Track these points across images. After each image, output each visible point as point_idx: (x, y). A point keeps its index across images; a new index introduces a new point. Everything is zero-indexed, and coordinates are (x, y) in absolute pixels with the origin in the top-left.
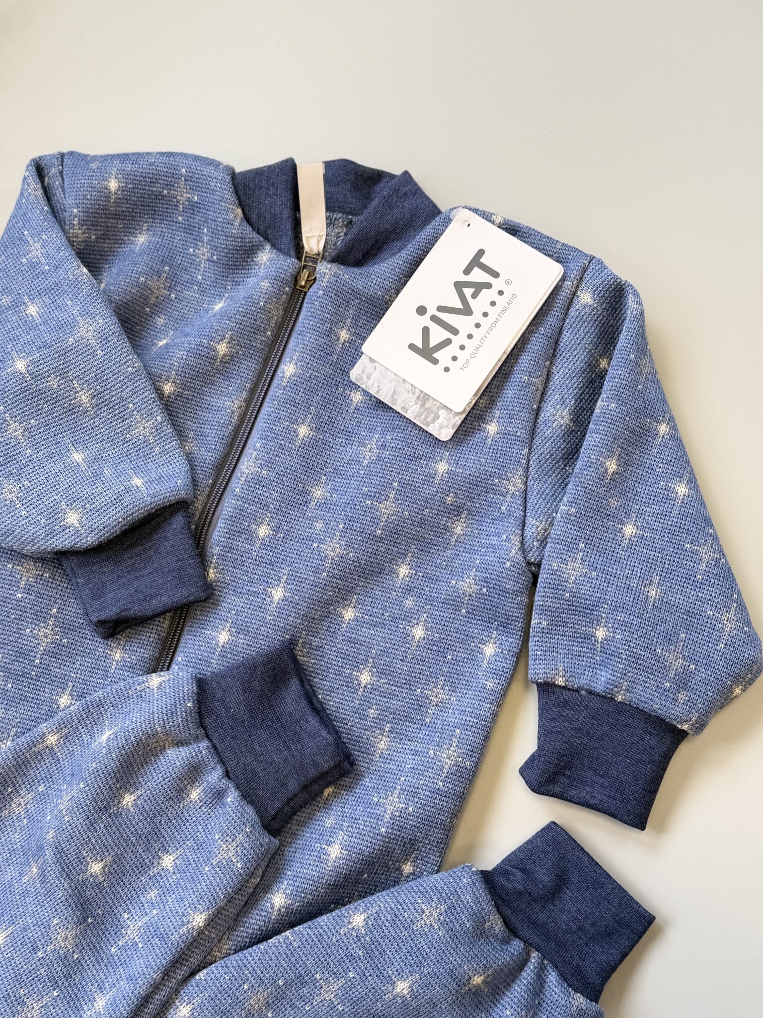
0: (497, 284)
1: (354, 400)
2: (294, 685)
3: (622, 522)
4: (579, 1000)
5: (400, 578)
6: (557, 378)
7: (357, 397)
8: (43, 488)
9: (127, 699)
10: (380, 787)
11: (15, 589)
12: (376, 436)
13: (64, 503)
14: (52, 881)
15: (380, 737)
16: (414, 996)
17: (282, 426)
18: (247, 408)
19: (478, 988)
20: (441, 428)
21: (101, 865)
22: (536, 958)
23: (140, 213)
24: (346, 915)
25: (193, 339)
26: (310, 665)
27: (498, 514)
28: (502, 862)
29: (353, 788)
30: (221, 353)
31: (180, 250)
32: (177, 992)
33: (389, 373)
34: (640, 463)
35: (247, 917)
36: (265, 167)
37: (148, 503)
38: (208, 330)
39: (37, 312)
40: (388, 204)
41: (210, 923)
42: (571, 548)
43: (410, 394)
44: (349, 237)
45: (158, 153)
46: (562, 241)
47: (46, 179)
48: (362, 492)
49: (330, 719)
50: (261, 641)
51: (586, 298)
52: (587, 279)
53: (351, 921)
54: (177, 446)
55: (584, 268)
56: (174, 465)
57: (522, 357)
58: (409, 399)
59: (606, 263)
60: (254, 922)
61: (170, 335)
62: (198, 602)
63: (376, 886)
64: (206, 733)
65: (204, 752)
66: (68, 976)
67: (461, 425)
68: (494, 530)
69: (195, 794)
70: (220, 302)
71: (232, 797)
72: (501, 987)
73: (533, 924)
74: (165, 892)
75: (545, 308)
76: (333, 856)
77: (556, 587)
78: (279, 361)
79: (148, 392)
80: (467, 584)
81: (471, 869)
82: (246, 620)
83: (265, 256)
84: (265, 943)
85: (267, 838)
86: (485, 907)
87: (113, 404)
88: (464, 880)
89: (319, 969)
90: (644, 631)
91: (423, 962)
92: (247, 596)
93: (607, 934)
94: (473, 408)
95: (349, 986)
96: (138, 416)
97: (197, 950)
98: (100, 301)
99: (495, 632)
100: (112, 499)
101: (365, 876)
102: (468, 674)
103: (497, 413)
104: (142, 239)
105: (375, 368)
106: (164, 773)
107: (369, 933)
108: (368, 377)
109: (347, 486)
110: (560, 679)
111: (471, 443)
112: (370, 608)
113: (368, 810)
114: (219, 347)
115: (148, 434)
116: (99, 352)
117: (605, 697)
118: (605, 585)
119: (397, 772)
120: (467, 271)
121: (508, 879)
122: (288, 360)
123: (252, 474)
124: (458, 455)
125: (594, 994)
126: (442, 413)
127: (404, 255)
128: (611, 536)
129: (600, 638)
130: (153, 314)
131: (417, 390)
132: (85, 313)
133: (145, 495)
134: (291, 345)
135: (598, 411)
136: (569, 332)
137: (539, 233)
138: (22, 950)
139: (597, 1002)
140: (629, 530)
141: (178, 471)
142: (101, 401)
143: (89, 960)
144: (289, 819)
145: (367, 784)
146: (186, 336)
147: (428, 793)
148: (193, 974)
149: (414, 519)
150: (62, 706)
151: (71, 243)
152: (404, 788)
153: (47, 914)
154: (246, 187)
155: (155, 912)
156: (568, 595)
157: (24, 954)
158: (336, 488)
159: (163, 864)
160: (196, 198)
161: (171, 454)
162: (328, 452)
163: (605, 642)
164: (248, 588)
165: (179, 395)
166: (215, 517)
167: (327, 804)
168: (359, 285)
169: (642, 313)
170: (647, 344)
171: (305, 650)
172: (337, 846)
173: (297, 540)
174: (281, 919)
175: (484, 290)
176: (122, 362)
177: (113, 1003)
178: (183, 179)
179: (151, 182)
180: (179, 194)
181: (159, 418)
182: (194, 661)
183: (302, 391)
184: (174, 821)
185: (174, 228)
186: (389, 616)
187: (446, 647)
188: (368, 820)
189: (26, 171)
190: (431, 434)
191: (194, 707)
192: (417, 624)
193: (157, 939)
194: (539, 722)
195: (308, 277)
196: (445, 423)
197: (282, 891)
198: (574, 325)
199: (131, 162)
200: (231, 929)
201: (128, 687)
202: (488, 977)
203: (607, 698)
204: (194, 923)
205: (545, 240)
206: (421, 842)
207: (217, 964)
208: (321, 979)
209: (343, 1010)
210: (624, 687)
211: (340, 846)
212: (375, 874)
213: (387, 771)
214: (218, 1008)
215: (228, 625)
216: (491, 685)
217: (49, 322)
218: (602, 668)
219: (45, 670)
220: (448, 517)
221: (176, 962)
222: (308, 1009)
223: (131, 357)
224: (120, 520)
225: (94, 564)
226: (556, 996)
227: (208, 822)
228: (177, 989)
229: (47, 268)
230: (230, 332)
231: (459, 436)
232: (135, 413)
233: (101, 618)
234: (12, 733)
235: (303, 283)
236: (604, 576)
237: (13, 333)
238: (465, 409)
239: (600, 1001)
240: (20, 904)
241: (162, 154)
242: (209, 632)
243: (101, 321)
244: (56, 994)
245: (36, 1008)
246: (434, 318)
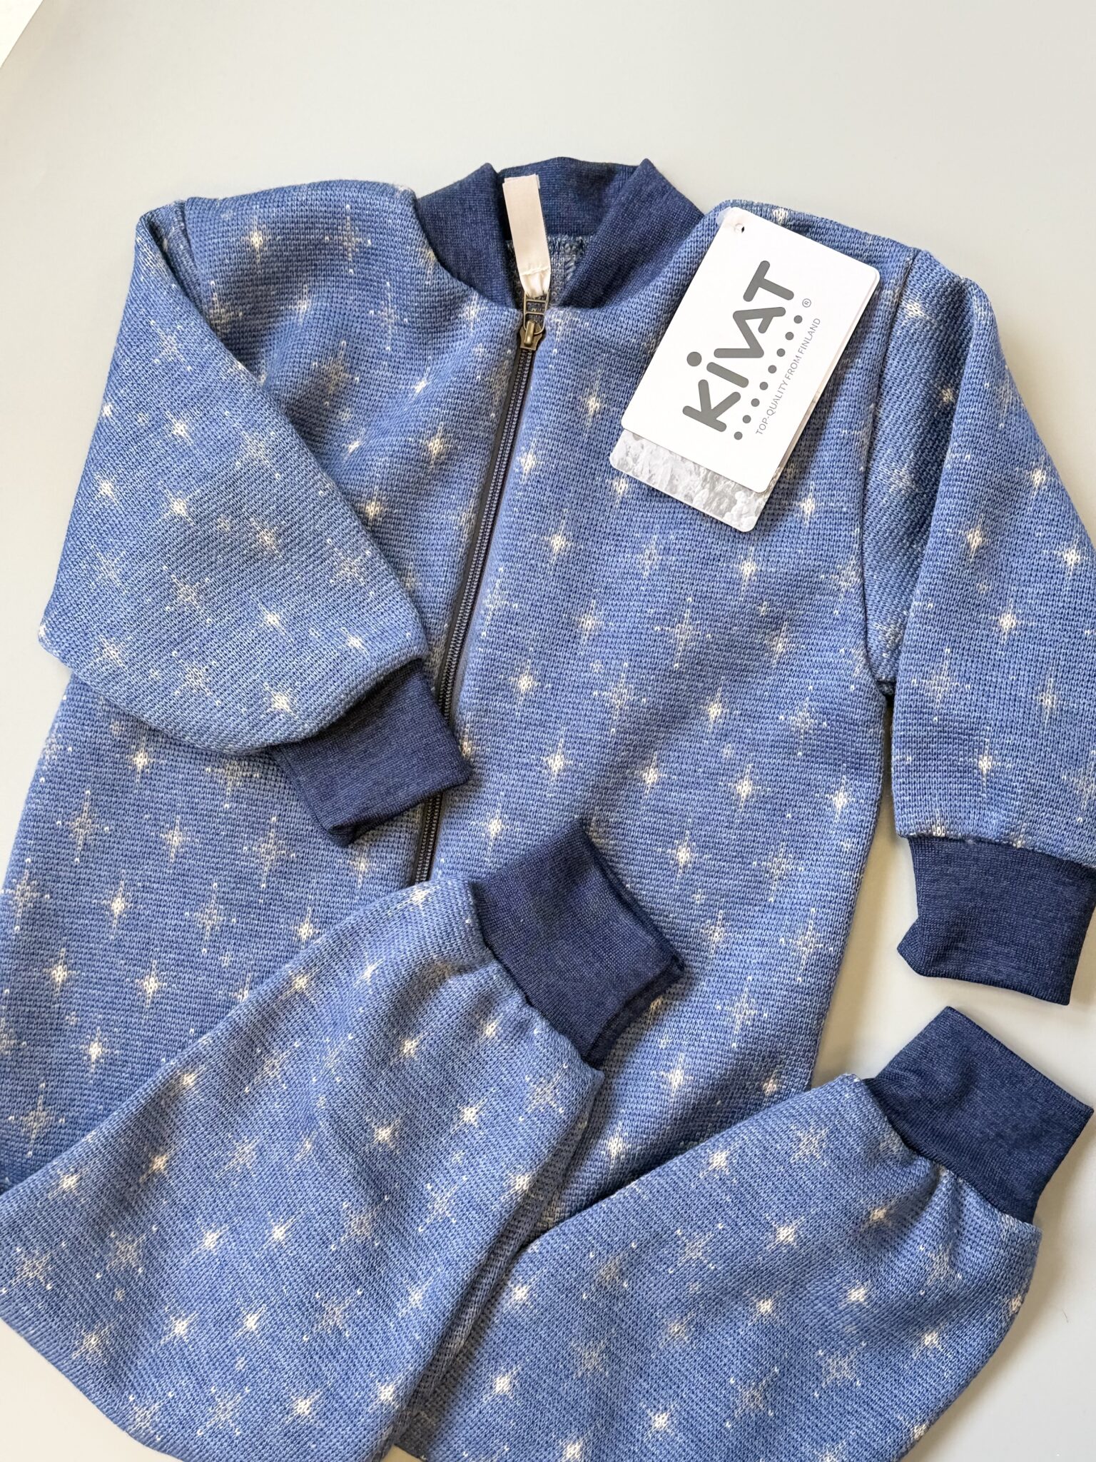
0: (792, 307)
1: (619, 491)
2: (595, 877)
3: (997, 613)
4: (1009, 1222)
5: (711, 721)
6: (886, 425)
7: (621, 487)
8: (235, 667)
9: (387, 923)
10: (722, 991)
11: (220, 798)
12: (656, 537)
13: (266, 683)
14: (333, 1158)
15: (713, 927)
16: (802, 1242)
17: (530, 540)
18: (479, 520)
19: (880, 1223)
20: (740, 516)
21: (389, 1130)
22: (948, 1178)
23: (296, 271)
24: (703, 1155)
25: (395, 439)
26: (610, 847)
27: (831, 621)
28: (890, 1064)
29: (687, 995)
30: (435, 452)
31: (357, 315)
32: (508, 1271)
33: (662, 450)
34: (1012, 529)
35: (579, 1171)
36: (455, 184)
37: (374, 669)
38: (413, 424)
39: (187, 431)
40: (629, 214)
41: (536, 1185)
42: (934, 655)
43: (694, 477)
44: (582, 268)
45: (309, 186)
46: (872, 232)
47: (165, 242)
48: (647, 615)
49: (646, 913)
50: (544, 827)
51: (914, 309)
52: (913, 283)
53: (711, 1161)
54: (397, 586)
55: (907, 268)
56: (397, 613)
57: (837, 404)
58: (692, 483)
59: (937, 255)
60: (589, 1175)
61: (362, 433)
62: (455, 786)
63: (734, 1112)
64: (493, 953)
65: (494, 977)
66: (371, 1269)
67: (765, 507)
68: (827, 643)
69: (491, 1029)
70: (420, 380)
71: (539, 1028)
72: (909, 1218)
73: (940, 1137)
74: (472, 1153)
75: (859, 331)
76: (675, 1084)
77: (921, 711)
78: (511, 451)
79: (349, 520)
80: (801, 718)
81: (852, 1080)
82: (521, 801)
83: (474, 310)
84: (606, 1200)
85: (589, 1073)
86: (876, 1125)
87: (305, 542)
88: (846, 1095)
89: (679, 1224)
90: (1043, 754)
91: (808, 1201)
92: (516, 770)
93: (1034, 1138)
94: (779, 482)
95: (720, 1239)
96: (340, 554)
97: (523, 1219)
98: (267, 406)
99: (844, 776)
100: (328, 670)
101: (719, 1102)
102: (816, 835)
103: (812, 485)
104: (304, 306)
105: (642, 447)
106: (448, 1009)
107: (735, 1174)
108: (635, 460)
109: (626, 609)
110: (939, 828)
111: (782, 529)
112: (677, 765)
113: (712, 1023)
114: (431, 444)
115: (356, 575)
116: (277, 475)
117: (1000, 844)
118: (985, 699)
119: (740, 970)
120: (749, 296)
121: (901, 1086)
122: (523, 448)
123: (499, 610)
124: (768, 549)
125: (1026, 1212)
126: (740, 496)
127: (660, 283)
128: (984, 632)
129: (984, 769)
130: (336, 407)
131: (702, 470)
132: (251, 425)
133: (368, 659)
134: (523, 427)
135: (949, 466)
136: (896, 360)
137: (839, 225)
138: (310, 1245)
139: (1030, 1222)
140: (1007, 622)
141: (404, 620)
142: (289, 539)
143: (393, 1246)
144: (611, 1044)
145: (705, 989)
146: (385, 433)
147: (785, 993)
148: (524, 1247)
149: (720, 642)
150: (304, 937)
151: (214, 328)
152: (753, 989)
153: (333, 1198)
154: (435, 218)
155: (464, 1178)
156: (936, 718)
157: (312, 1249)
158: (612, 614)
159: (465, 1119)
160: (369, 241)
161: (391, 598)
162: (594, 567)
163: (993, 774)
164: (516, 760)
165: (388, 516)
166: (460, 672)
167: (657, 1019)
168: (605, 333)
169: (993, 320)
170: (1004, 362)
171: (600, 830)
172: (678, 1071)
173: (570, 689)
174: (622, 1169)
175: (775, 319)
176: (309, 485)
177: (432, 1296)
178: (348, 218)
179: (306, 228)
180: (346, 238)
181: (368, 552)
182: (461, 861)
183: (548, 489)
184: (470, 1065)
185: (345, 285)
186: (704, 772)
187: (783, 802)
188: (713, 1035)
189: (137, 236)
190: (727, 525)
191: (474, 923)
192: (742, 778)
193: (474, 1212)
194: (917, 886)
195: (534, 331)
196: (745, 509)
197: (617, 1134)
198: (902, 349)
199: (276, 204)
200: (562, 1187)
201: (385, 907)
202: (891, 1209)
203: (1003, 846)
204: (517, 1188)
205: (848, 235)
206: (784, 1053)
207: (552, 1232)
208: (683, 1235)
209: (716, 1269)
210: (1023, 830)
211: (683, 1071)
212: (731, 1098)
213: (728, 969)
214: (561, 1285)
215: (498, 811)
216: (849, 846)
217: (205, 443)
218: (992, 807)
219: (275, 895)
220: (764, 633)
221: (502, 1237)
222: (671, 1272)
223: (319, 477)
224: (342, 696)
225: (315, 755)
226: (979, 1221)
227: (511, 1061)
228: (506, 1268)
229: (189, 368)
230: (442, 423)
231: (764, 523)
232: (336, 549)
233: (336, 824)
234: (248, 980)
235: (529, 340)
236: (981, 688)
237: (161, 464)
238: (769, 486)
239: (1034, 1220)
240: (297, 1190)
241: (314, 186)
242: (474, 823)
243: (272, 433)
244: (359, 1293)
245: (338, 1313)
246: (712, 368)
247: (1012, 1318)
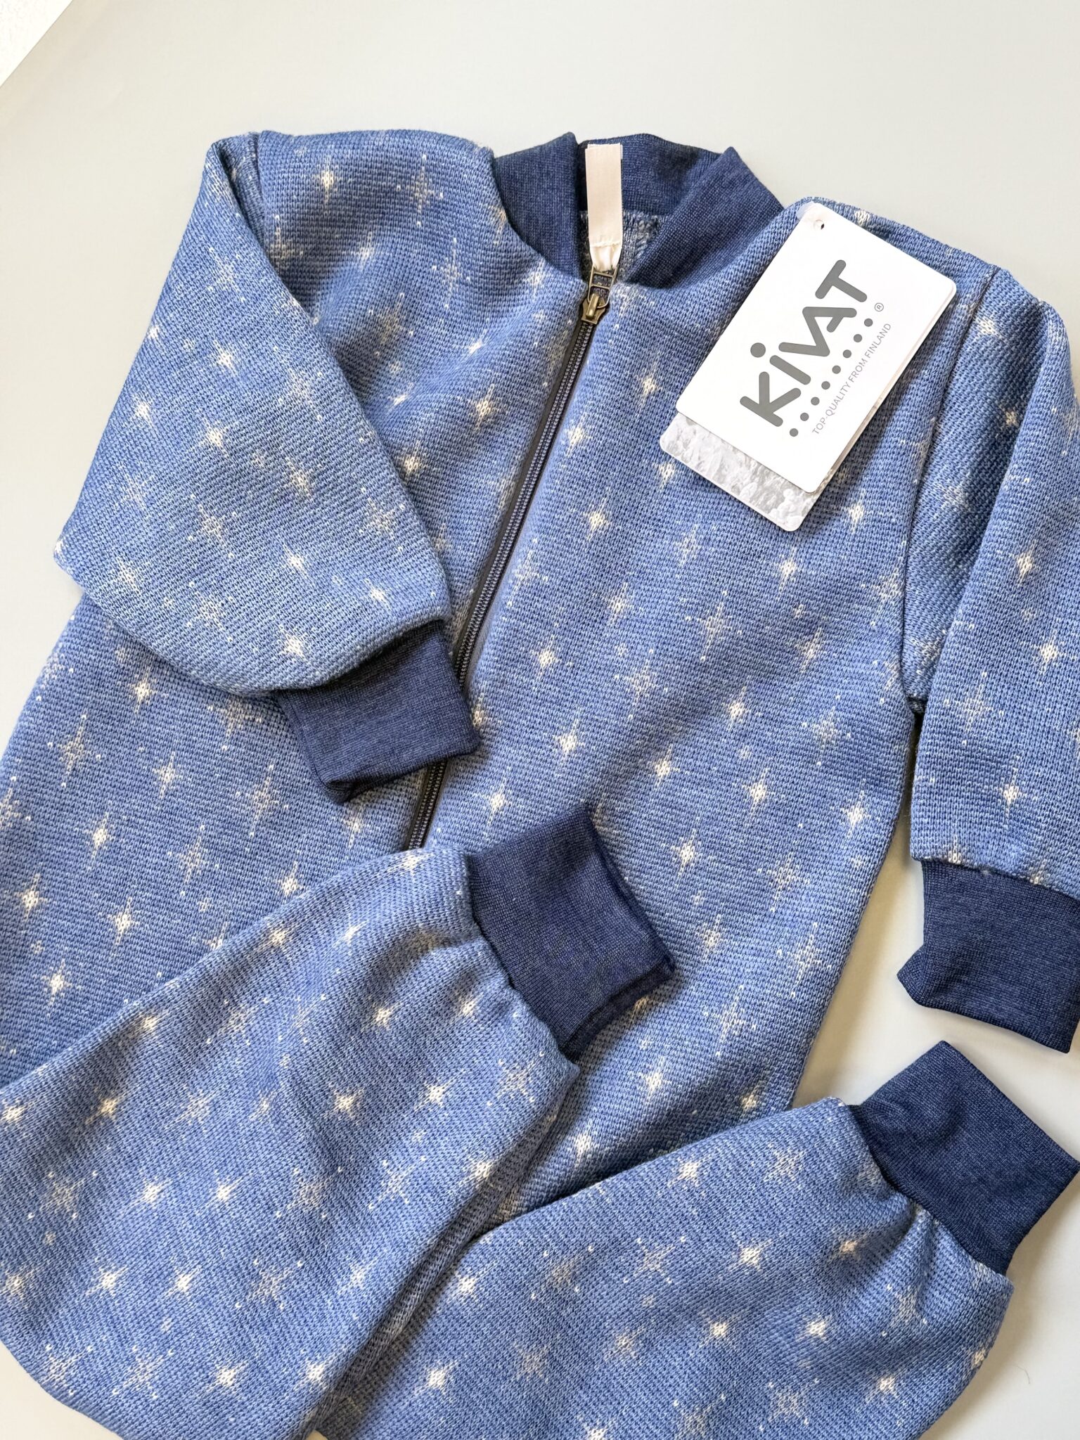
1: (664, 475)
2: (594, 864)
3: (1038, 642)
4: (982, 1271)
5: (732, 719)
6: (946, 440)
7: (667, 472)
8: (253, 606)
9: (374, 885)
10: (711, 997)
11: (219, 739)
12: (697, 526)
13: (281, 625)
14: (290, 1121)
15: (709, 931)
16: (767, 1267)
17: (568, 514)
18: (518, 488)
19: (849, 1256)
20: (786, 514)
21: (351, 1100)
22: (924, 1218)
23: (363, 217)
24: (673, 1163)
25: (443, 396)
26: (613, 837)
27: (866, 632)
28: (876, 1094)
29: (675, 998)
30: (482, 414)
31: (419, 268)
32: (456, 1260)
33: (714, 439)
34: (1063, 559)
35: (542, 1165)
36: (536, 148)
37: (393, 624)
38: (463, 383)
39: (233, 362)
40: (709, 198)
41: (497, 1174)
42: (970, 677)
43: (744, 468)
44: (654, 247)
45: (387, 132)
46: (953, 245)
47: (234, 171)
48: (679, 604)
49: (641, 909)
50: (547, 807)
51: (987, 327)
52: (989, 300)
53: (680, 1171)
54: (427, 544)
55: (984, 285)
56: (424, 571)
57: (897, 413)
58: (741, 475)
59: (1016, 276)
60: (552, 1172)
61: (410, 388)
62: (461, 755)
63: (709, 1124)
64: (481, 929)
65: (479, 954)
66: (314, 1242)
67: (812, 509)
68: (860, 654)
69: (468, 1008)
70: (476, 341)
71: (519, 1012)
72: (878, 1254)
73: (920, 1174)
74: (434, 1134)
75: (929, 342)
76: (652, 1087)
77: (950, 732)
78: (559, 423)
79: (386, 471)
80: (824, 727)
81: (836, 1104)
82: (527, 778)
83: (539, 276)
84: (568, 1198)
85: (565, 1065)
86: (856, 1153)
87: (339, 488)
88: (829, 1119)
89: (640, 1232)
90: (1071, 791)
91: (777, 1224)
92: (526, 746)
93: (1016, 1188)
94: (829, 485)
95: (681, 1253)
96: (373, 504)
97: (479, 1208)
98: (318, 345)
99: (862, 792)
100: (346, 619)
101: (695, 1112)
102: (826, 848)
103: (863, 492)
104: (366, 254)
105: (695, 433)
106: (427, 981)
107: (704, 1186)
108: (686, 445)
109: (658, 595)
110: (955, 855)
111: (827, 533)
112: (691, 760)
113: (697, 1028)
114: (479, 405)
115: (387, 528)
116: (319, 416)
117: (1016, 879)
118: (1017, 728)
119: (733, 978)
120: (821, 293)
121: (886, 1117)
122: (572, 421)
123: (528, 580)
124: (811, 551)
125: (1001, 1263)
126: (789, 494)
127: (732, 270)
128: (1023, 660)
129: (1009, 800)
130: (386, 359)
131: (753, 463)
132: (298, 364)
133: (390, 614)
134: (575, 399)
135: (1006, 487)
136: (963, 376)
137: (920, 234)
138: (254, 1209)
139: (1004, 1274)
140: (1049, 652)
141: (430, 579)
142: (323, 484)
143: (340, 1220)
144: (591, 1038)
145: (694, 993)
146: (433, 390)
147: (777, 1006)
148: (476, 1237)
149: (750, 640)
150: (287, 892)
151: (273, 262)
152: (744, 998)
153: (284, 1163)
154: (512, 178)
155: (423, 1159)
156: (965, 742)
157: (256, 1214)
158: (642, 598)
159: (430, 1098)
160: (441, 194)
161: (419, 555)
162: (630, 549)
163: (1017, 805)
164: (527, 736)
165: (426, 473)
166: (480, 639)
167: (640, 1019)
168: (669, 314)
169: (1067, 347)
170: (1073, 391)
171: (605, 817)
172: (657, 1074)
173: (591, 670)
174: (587, 1168)
175: (845, 320)
176: (350, 430)
177: (375, 1277)
178: (423, 168)
179: (379, 174)
180: (418, 189)
181: (401, 506)
182: (458, 833)
183: (593, 465)
184: (442, 1042)
185: (411, 237)
186: (718, 771)
187: (796, 811)
188: (697, 1041)
189: (206, 161)
190: (771, 523)
191: (465, 896)
192: (756, 781)
193: (429, 1194)
194: (926, 912)
195: (598, 305)
196: (792, 508)
197: (586, 1132)
198: (971, 366)
199: (351, 146)
200: (523, 1179)
201: (375, 869)
202: (862, 1242)
203: (1019, 881)
204: (477, 1174)
205: (929, 245)
206: (768, 1069)
207: (507, 1225)
208: (643, 1244)
209: (673, 1284)
210: (1043, 866)
211: (662, 1075)
212: (707, 1109)
213: (720, 976)
214: (510, 1281)
215: (503, 785)
216: (860, 863)
217: (249, 376)
218: (1012, 839)
219: (263, 845)
220: (797, 637)
221: (456, 1223)
222: (626, 1282)
223: (362, 423)
224: (358, 647)
225: (322, 705)
226: (951, 1267)
227: (486, 1043)
228: (456, 1257)
229: (243, 299)
230: (493, 385)
231: (810, 524)
232: (369, 499)
233: (335, 778)
234: (224, 928)
235: (591, 313)
236: (1015, 716)
237: (201, 392)
238: (819, 487)
239: (1008, 1271)
240: (247, 1150)
241: (393, 133)
242: (476, 795)
243: (319, 373)
244: (299, 1265)
245: (275, 1283)
246: (775, 361)
247: (973, 1372)
